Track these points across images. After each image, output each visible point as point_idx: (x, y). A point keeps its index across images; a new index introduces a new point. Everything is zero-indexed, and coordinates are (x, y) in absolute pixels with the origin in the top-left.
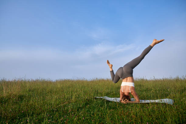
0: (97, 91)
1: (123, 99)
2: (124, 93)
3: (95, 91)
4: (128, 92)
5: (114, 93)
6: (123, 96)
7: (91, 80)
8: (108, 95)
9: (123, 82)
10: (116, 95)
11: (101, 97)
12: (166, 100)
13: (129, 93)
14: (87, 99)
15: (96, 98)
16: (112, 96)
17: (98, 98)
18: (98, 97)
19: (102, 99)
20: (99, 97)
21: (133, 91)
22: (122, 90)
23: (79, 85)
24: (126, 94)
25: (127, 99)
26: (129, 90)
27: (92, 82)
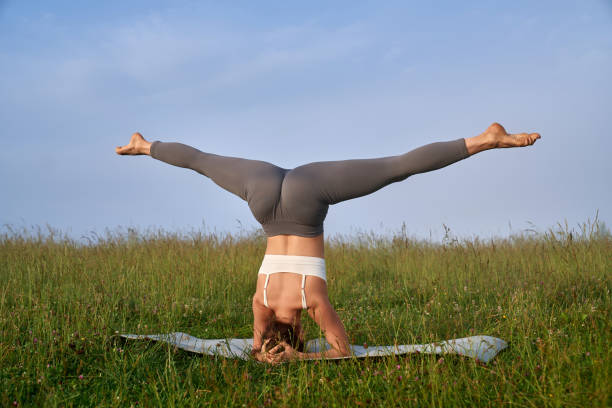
0: (132, 306)
1: (267, 341)
2: (272, 312)
3: (120, 305)
4: (296, 305)
5: (228, 313)
6: (268, 329)
7: (95, 242)
8: (192, 323)
9: (267, 257)
10: (238, 326)
11: (152, 337)
12: (473, 345)
13: (298, 311)
14: (73, 346)
15: (123, 339)
16: (215, 334)
17: (132, 341)
18: (135, 337)
19: (154, 342)
20: (142, 337)
21: (317, 299)
22: (263, 297)
23: (24, 273)
24: (283, 315)
25: (289, 342)
26: (299, 298)
27: (105, 252)
